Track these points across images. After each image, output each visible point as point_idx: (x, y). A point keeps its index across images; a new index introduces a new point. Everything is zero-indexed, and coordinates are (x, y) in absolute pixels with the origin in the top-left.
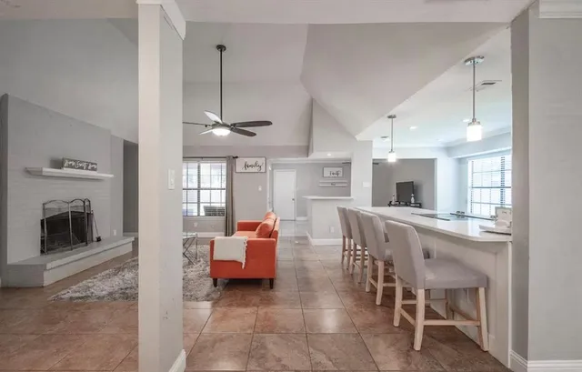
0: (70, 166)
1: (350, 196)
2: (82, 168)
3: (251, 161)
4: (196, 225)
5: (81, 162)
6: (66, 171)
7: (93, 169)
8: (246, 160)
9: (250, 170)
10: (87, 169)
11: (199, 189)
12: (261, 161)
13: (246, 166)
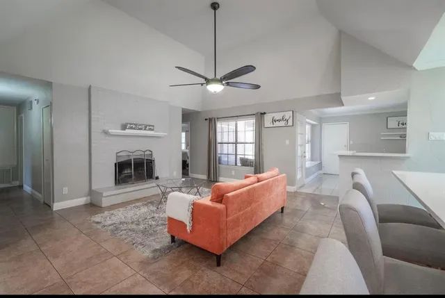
0: (131, 128)
1: (404, 152)
2: (141, 129)
3: (278, 116)
4: (233, 173)
5: (140, 125)
6: (128, 131)
7: (150, 130)
8: (273, 115)
9: (277, 124)
10: (145, 129)
11: (236, 143)
12: (288, 115)
13: (274, 121)
